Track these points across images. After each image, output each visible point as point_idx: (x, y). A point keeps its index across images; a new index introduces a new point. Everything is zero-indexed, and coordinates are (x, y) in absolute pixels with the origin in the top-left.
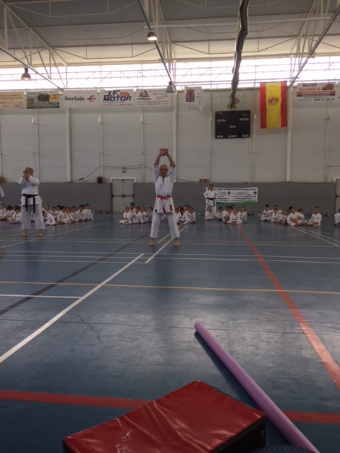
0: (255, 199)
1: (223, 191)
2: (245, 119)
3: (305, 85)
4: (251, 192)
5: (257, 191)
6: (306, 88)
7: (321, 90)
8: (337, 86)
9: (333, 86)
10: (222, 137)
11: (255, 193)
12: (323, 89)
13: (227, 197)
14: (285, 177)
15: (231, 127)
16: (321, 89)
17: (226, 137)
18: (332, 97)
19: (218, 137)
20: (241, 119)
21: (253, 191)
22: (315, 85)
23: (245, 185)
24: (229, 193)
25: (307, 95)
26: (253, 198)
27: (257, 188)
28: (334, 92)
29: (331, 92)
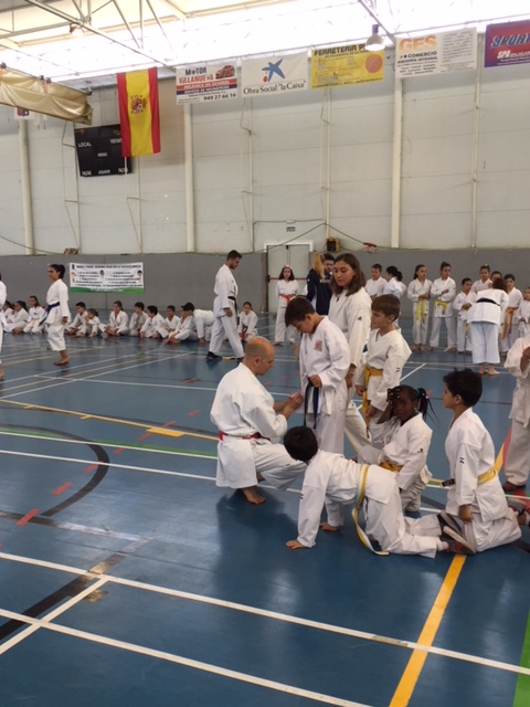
0: (140, 283)
1: (94, 270)
2: (119, 141)
3: (188, 72)
4: (133, 271)
5: (141, 269)
6: (190, 76)
7: (215, 80)
8: (240, 68)
9: (233, 69)
10: (89, 173)
11: (140, 272)
12: (218, 76)
13: (99, 279)
15: (100, 155)
16: (214, 76)
17: (95, 174)
18: (233, 91)
19: (84, 173)
20: (113, 141)
21: (136, 269)
22: (203, 70)
23: (125, 258)
24: (102, 272)
25: (192, 91)
26: (138, 283)
27: (141, 264)
28: (235, 80)
29: (230, 81)
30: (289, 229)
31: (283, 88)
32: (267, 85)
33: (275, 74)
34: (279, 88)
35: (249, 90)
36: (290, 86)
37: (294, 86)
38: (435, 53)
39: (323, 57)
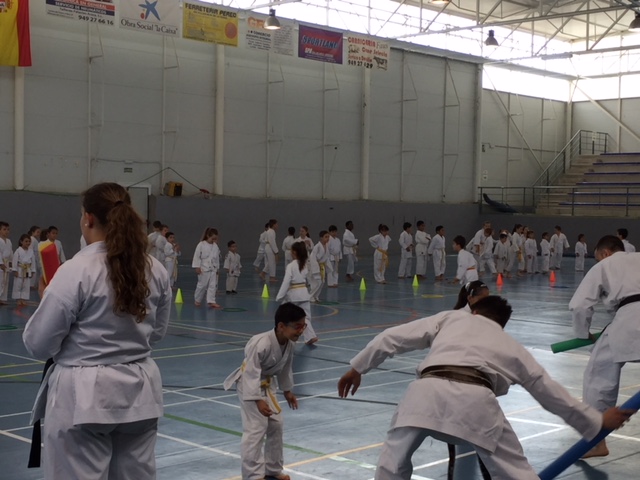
14: (14, 182)
18: (109, 18)
25: (65, 4)
28: (112, 7)
29: (108, 7)
30: (127, 170)
31: (158, 30)
32: (143, 22)
33: (151, 13)
34: (155, 28)
35: (127, 22)
36: (164, 30)
37: (168, 31)
38: (269, 35)
39: (192, 11)
